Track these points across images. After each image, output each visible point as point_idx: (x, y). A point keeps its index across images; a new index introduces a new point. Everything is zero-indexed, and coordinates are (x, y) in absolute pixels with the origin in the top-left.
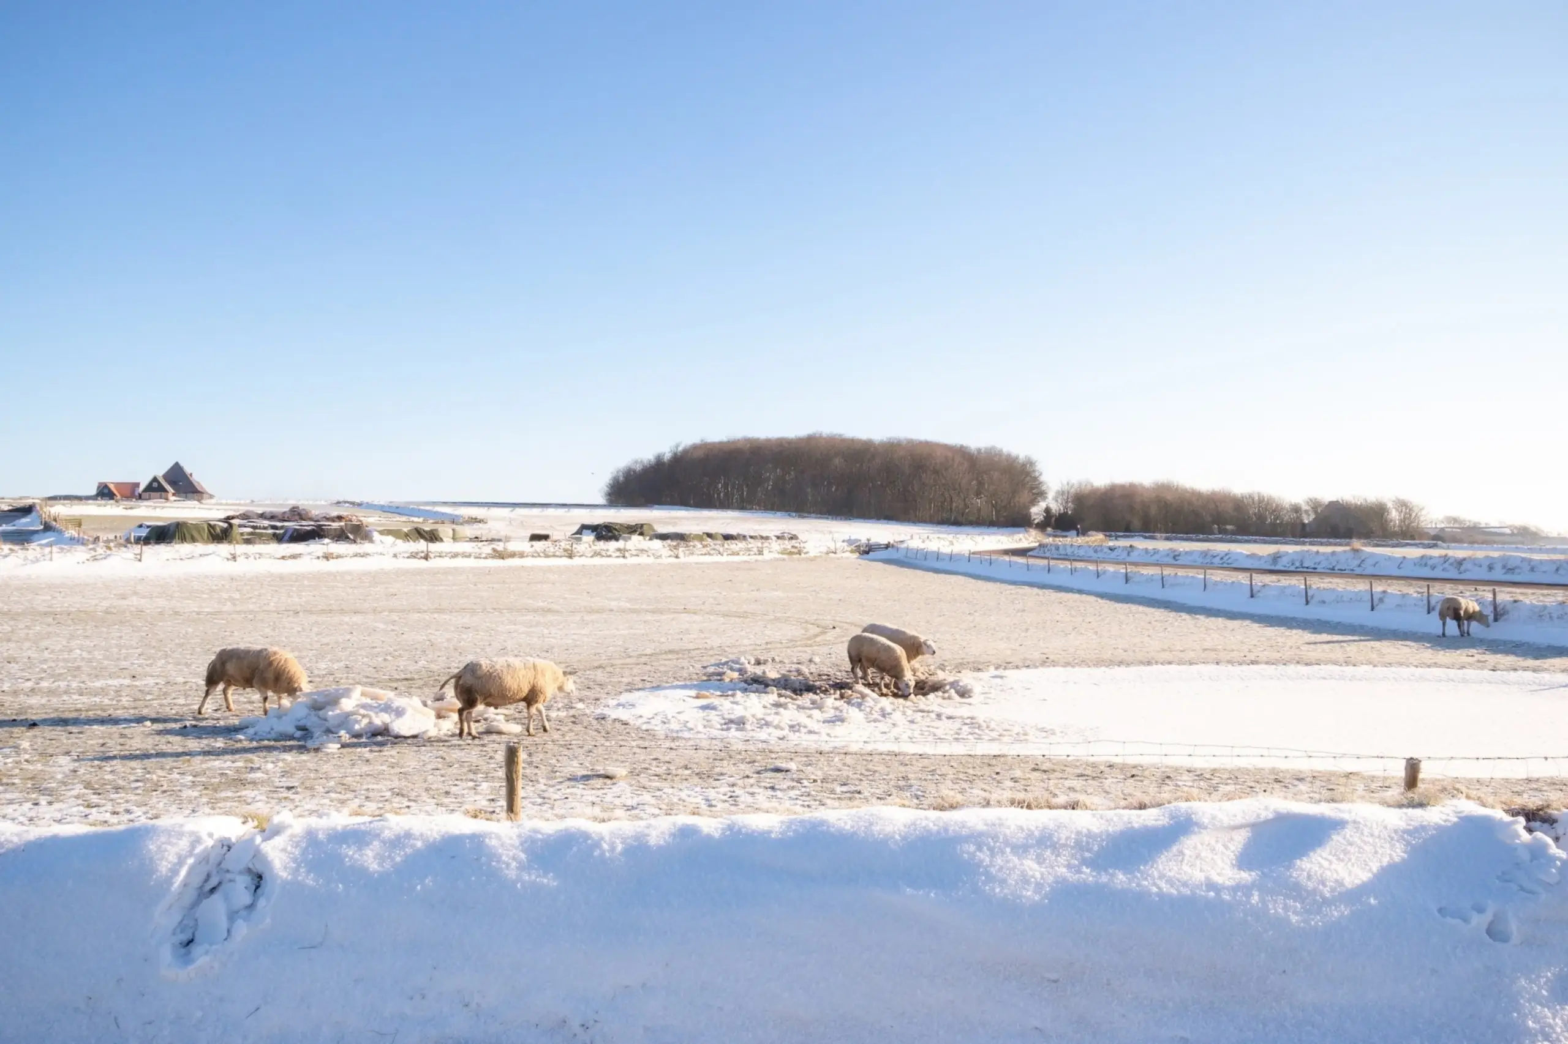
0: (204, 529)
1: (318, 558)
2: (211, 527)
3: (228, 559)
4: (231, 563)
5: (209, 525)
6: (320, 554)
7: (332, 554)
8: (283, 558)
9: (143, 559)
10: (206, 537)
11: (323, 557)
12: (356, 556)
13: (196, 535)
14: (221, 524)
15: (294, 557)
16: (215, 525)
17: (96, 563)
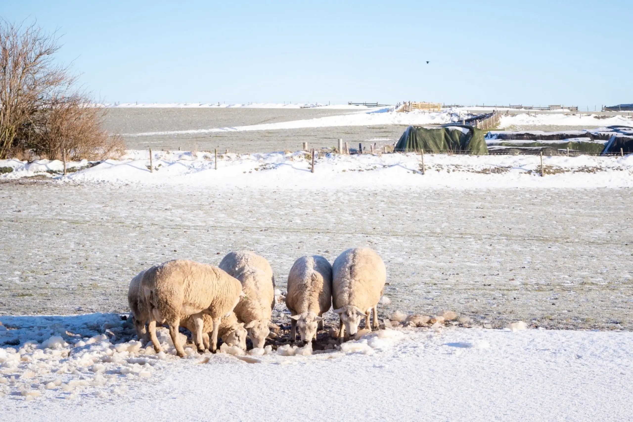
0: (440, 135)
1: (530, 172)
2: (449, 134)
3: (414, 172)
4: (419, 176)
5: (447, 130)
6: (533, 167)
7: (551, 167)
8: (485, 171)
9: (315, 169)
10: (442, 148)
11: (537, 171)
12: (582, 170)
13: (431, 143)
14: (461, 129)
15: (498, 170)
16: (454, 131)
17: (264, 172)
